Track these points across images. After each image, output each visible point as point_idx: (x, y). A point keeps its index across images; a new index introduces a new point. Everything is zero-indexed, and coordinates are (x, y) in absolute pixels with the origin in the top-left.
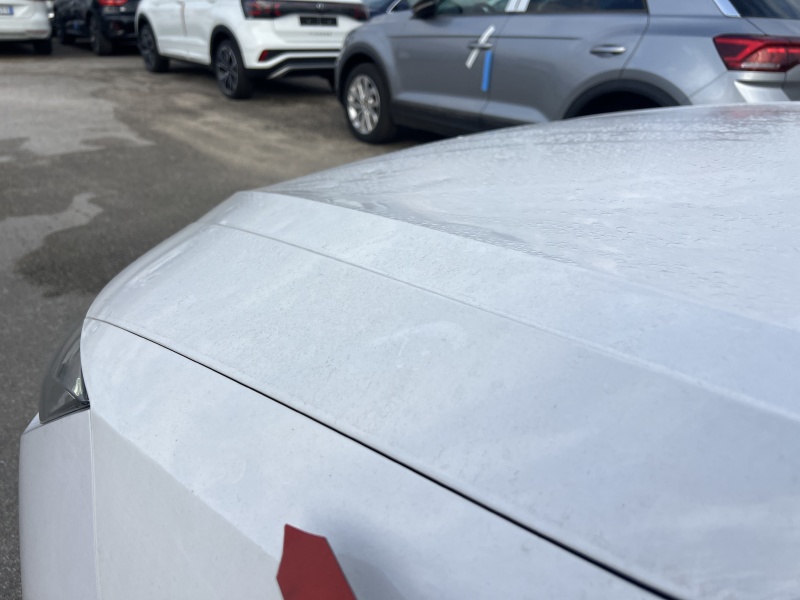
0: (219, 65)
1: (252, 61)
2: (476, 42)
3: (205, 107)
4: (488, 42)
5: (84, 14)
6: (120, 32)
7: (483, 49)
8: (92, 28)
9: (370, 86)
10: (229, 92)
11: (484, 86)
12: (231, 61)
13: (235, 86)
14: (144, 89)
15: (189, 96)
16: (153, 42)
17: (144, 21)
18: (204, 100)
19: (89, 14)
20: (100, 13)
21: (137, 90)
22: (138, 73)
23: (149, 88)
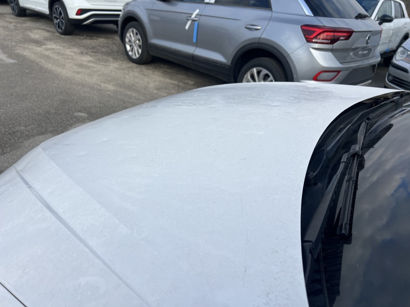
0: (54, 15)
1: (72, 15)
2: (191, 17)
3: (47, 39)
4: (195, 17)
7: (193, 21)
9: (137, 34)
10: (60, 31)
11: (194, 40)
12: (61, 14)
13: (63, 28)
14: (11, 26)
15: (38, 32)
18: (46, 34)
21: (7, 27)
22: (7, 16)
23: (15, 26)
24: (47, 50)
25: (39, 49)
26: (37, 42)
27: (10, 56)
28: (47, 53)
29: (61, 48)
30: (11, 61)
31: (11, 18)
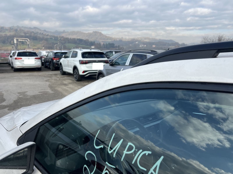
0: (74, 74)
1: (81, 73)
3: (70, 83)
5: (49, 61)
6: (57, 66)
8: (51, 65)
10: (76, 80)
12: (77, 73)
13: (77, 78)
14: (58, 79)
15: (68, 80)
16: (62, 68)
17: (61, 64)
18: (70, 81)
19: (50, 62)
20: (53, 61)
21: (56, 79)
22: (58, 75)
23: (59, 79)
24: (68, 87)
25: (65, 87)
26: (65, 85)
27: (52, 91)
28: (67, 89)
29: (74, 87)
30: (52, 92)
31: (59, 76)
